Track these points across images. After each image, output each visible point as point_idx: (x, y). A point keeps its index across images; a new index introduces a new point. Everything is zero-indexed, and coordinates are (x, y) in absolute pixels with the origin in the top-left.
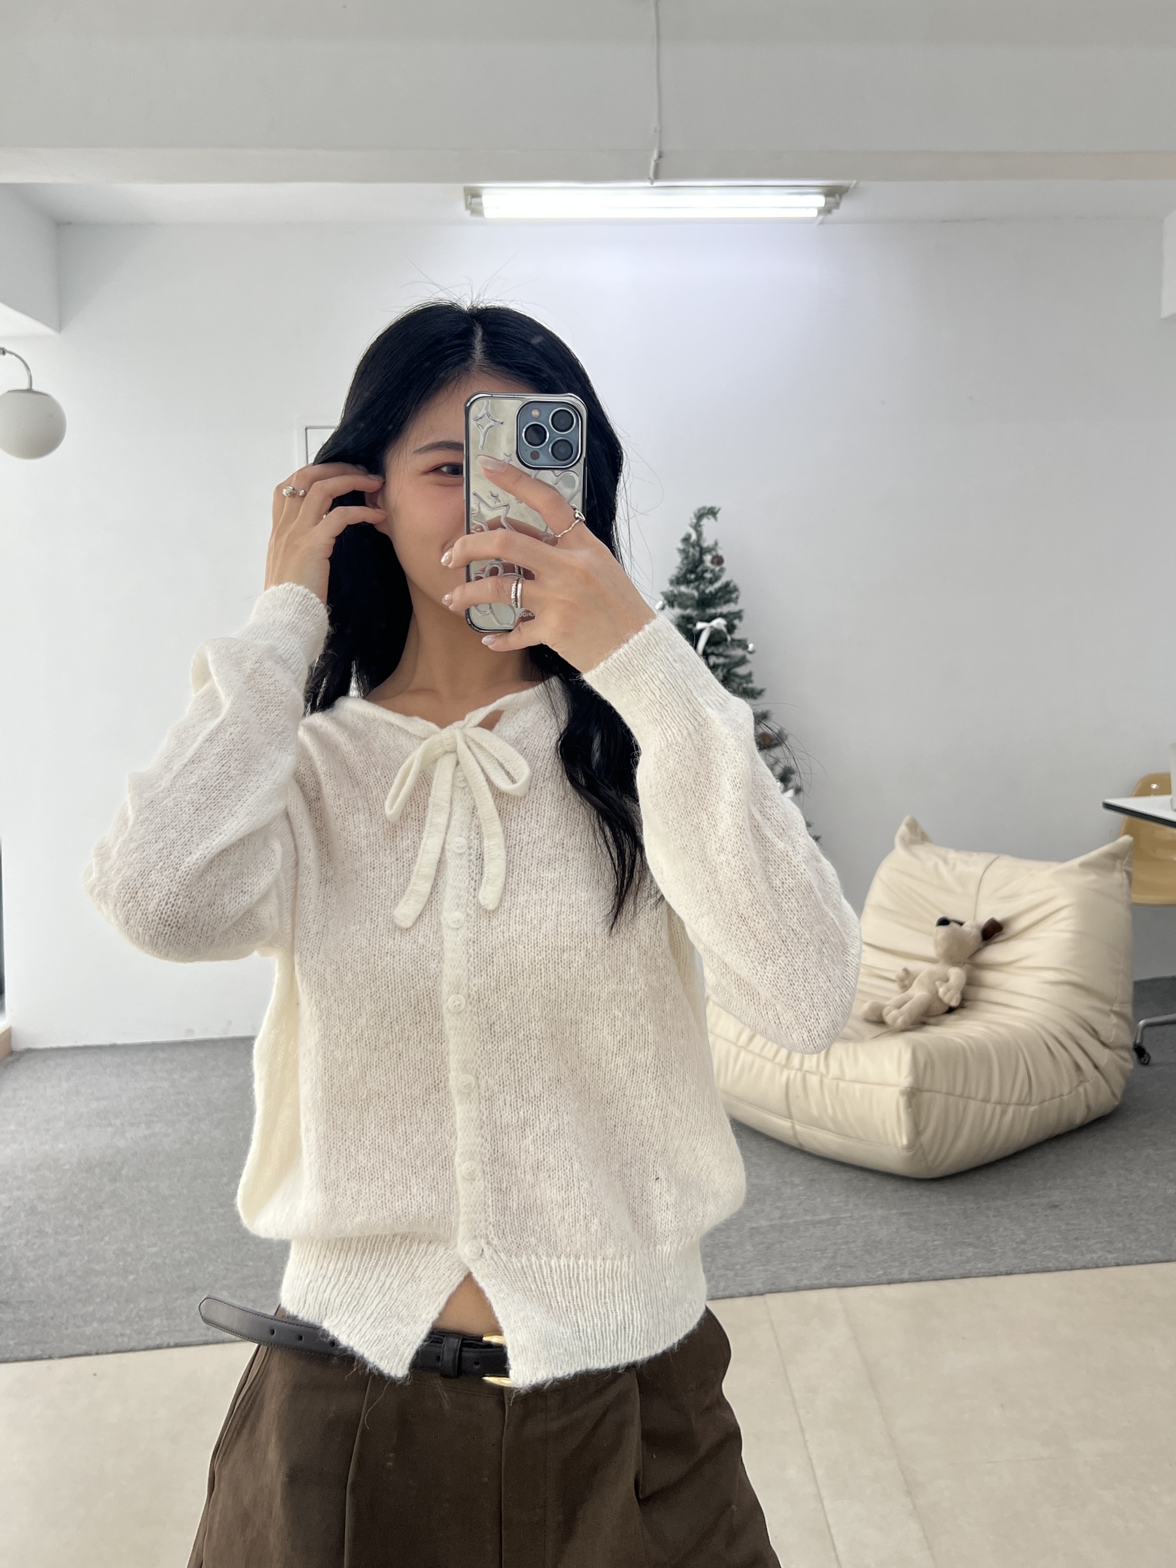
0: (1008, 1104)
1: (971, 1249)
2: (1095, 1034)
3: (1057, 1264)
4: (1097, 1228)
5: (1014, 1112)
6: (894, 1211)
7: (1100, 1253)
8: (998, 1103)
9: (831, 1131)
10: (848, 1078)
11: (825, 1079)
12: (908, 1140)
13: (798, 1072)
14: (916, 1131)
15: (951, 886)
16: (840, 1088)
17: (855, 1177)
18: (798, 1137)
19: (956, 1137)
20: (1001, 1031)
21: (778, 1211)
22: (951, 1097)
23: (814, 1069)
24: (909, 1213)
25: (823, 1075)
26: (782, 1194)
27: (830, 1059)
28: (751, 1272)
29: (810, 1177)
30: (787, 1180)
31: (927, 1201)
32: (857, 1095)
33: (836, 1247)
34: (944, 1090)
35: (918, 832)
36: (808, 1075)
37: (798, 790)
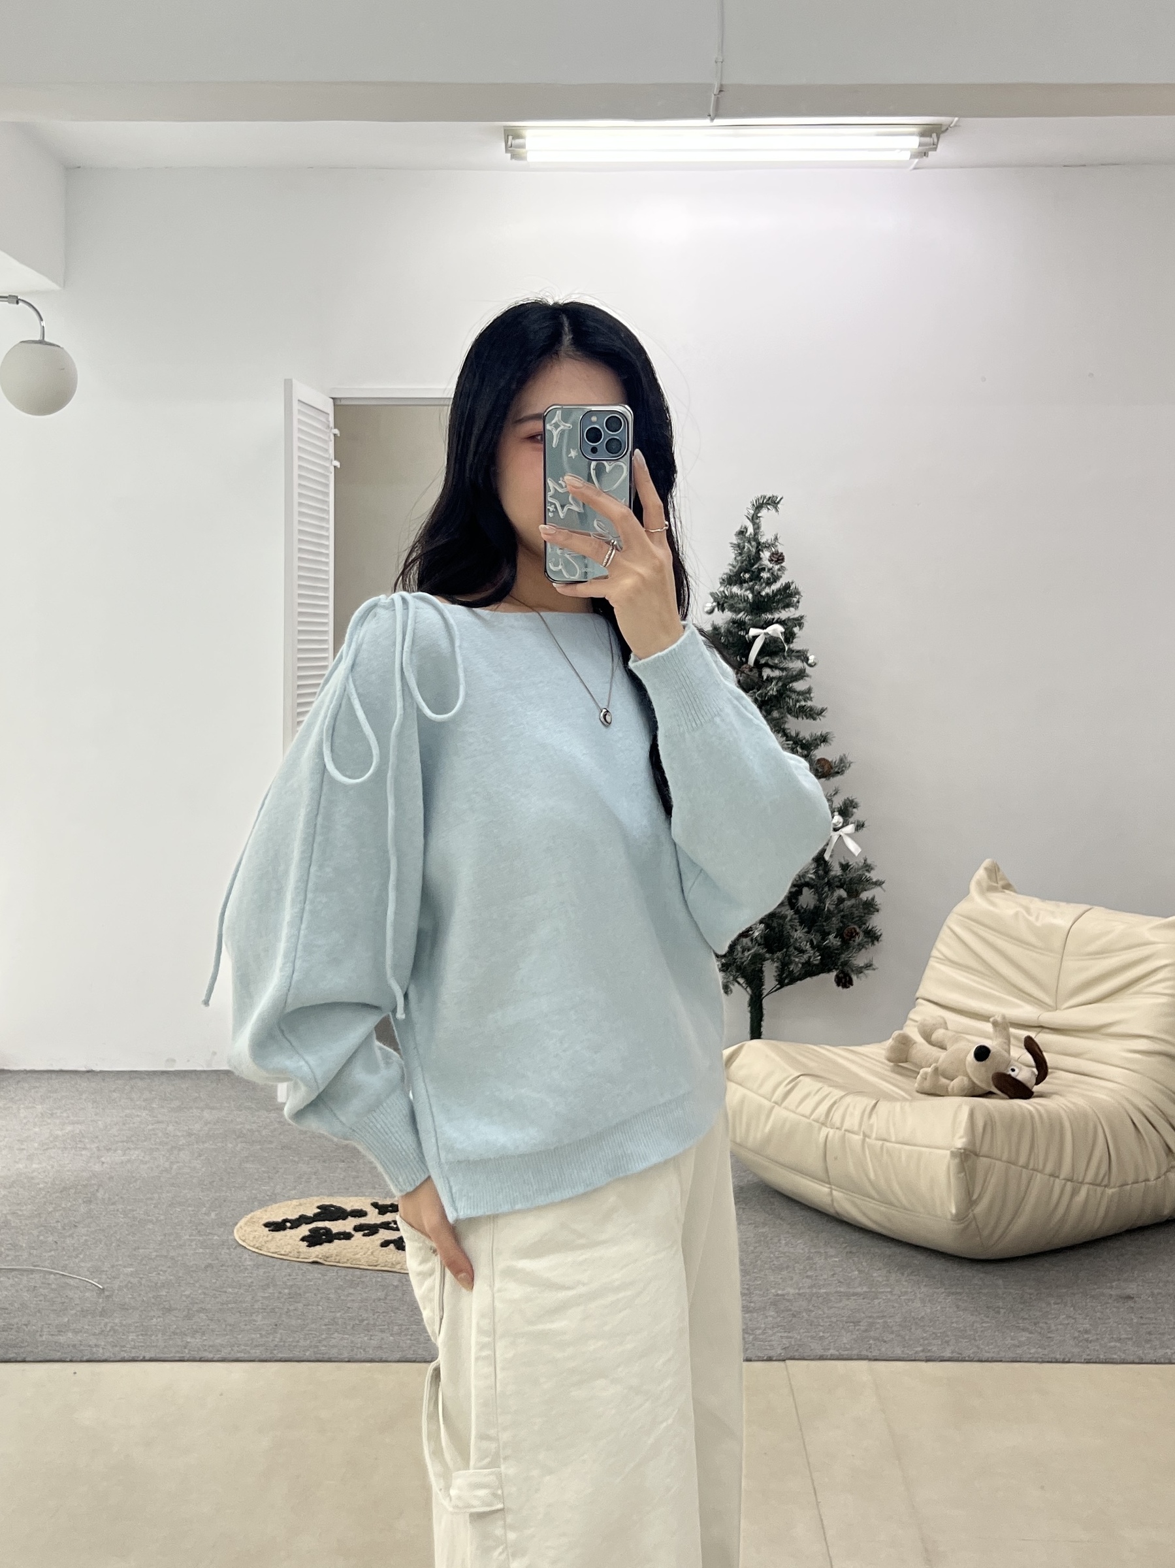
0: (1082, 1183)
1: (1027, 1335)
5: (1089, 1194)
6: (942, 1290)
8: (1070, 1180)
9: (874, 1199)
10: (893, 1139)
11: (867, 1140)
12: (957, 1209)
13: (838, 1131)
14: (969, 1200)
15: (1033, 940)
16: (885, 1150)
17: (900, 1253)
18: (835, 1204)
19: (1016, 1214)
20: (1081, 1102)
21: (809, 1281)
22: (1013, 1167)
23: (856, 1128)
24: (957, 1293)
25: (865, 1136)
26: (815, 1264)
27: (874, 1116)
28: (773, 1338)
29: (848, 1249)
30: (822, 1250)
31: (980, 1283)
32: (903, 1158)
33: (871, 1320)
34: (1005, 1158)
35: (998, 878)
36: (848, 1134)
37: (860, 826)
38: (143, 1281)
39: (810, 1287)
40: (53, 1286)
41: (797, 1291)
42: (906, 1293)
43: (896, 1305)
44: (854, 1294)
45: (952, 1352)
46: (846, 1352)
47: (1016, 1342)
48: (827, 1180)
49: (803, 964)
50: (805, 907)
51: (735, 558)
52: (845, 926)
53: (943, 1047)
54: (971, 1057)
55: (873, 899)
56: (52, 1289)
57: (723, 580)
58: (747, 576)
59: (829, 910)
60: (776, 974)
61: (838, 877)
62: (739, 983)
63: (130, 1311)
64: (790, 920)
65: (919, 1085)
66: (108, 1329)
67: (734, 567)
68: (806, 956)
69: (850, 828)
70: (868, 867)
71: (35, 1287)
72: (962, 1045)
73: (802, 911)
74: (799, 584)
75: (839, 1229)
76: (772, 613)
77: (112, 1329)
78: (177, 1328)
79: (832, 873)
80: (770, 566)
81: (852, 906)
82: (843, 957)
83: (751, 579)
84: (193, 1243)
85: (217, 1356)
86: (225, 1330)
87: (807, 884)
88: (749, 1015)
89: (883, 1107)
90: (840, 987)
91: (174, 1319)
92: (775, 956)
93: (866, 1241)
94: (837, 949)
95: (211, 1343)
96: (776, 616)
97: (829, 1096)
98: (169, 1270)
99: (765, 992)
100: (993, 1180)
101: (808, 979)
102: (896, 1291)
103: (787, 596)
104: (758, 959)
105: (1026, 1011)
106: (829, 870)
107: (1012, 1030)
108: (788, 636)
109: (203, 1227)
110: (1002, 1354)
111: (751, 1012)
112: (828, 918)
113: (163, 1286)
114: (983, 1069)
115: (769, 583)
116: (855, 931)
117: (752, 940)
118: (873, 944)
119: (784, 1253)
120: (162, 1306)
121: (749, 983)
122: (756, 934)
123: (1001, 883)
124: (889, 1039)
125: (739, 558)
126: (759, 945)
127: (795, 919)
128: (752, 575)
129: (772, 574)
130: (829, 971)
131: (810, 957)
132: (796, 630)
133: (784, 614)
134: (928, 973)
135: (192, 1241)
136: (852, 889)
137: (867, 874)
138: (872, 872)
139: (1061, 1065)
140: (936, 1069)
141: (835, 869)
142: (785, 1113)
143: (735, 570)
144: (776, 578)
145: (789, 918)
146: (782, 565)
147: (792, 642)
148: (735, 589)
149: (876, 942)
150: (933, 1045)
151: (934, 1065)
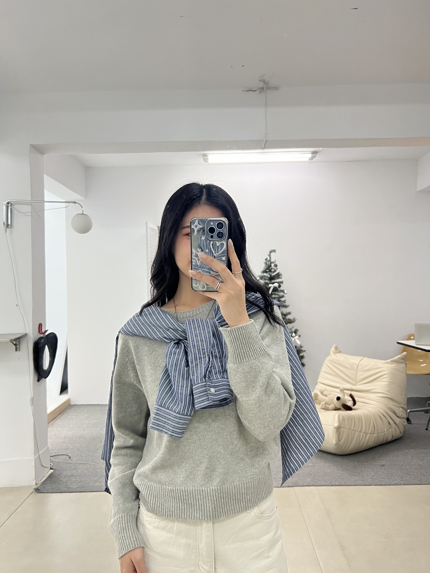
0: (368, 433)
1: (357, 477)
2: (395, 413)
3: (385, 483)
4: (397, 473)
5: (369, 436)
6: (332, 464)
7: (399, 481)
8: (364, 433)
12: (336, 442)
14: (339, 440)
15: (348, 366)
20: (365, 411)
22: (350, 430)
24: (337, 465)
31: (342, 462)
34: (348, 428)
47: (355, 480)
54: (335, 399)
57: (262, 272)
67: (264, 268)
69: (297, 337)
72: (332, 396)
76: (275, 280)
80: (274, 267)
83: (269, 271)
100: (345, 434)
103: (278, 276)
105: (348, 386)
107: (345, 391)
108: (279, 286)
114: (339, 403)
123: (338, 351)
125: (266, 266)
132: (281, 284)
133: (278, 281)
134: (320, 375)
138: (303, 348)
139: (359, 401)
144: (275, 271)
146: (277, 267)
148: (265, 274)
150: (324, 396)
151: (325, 402)
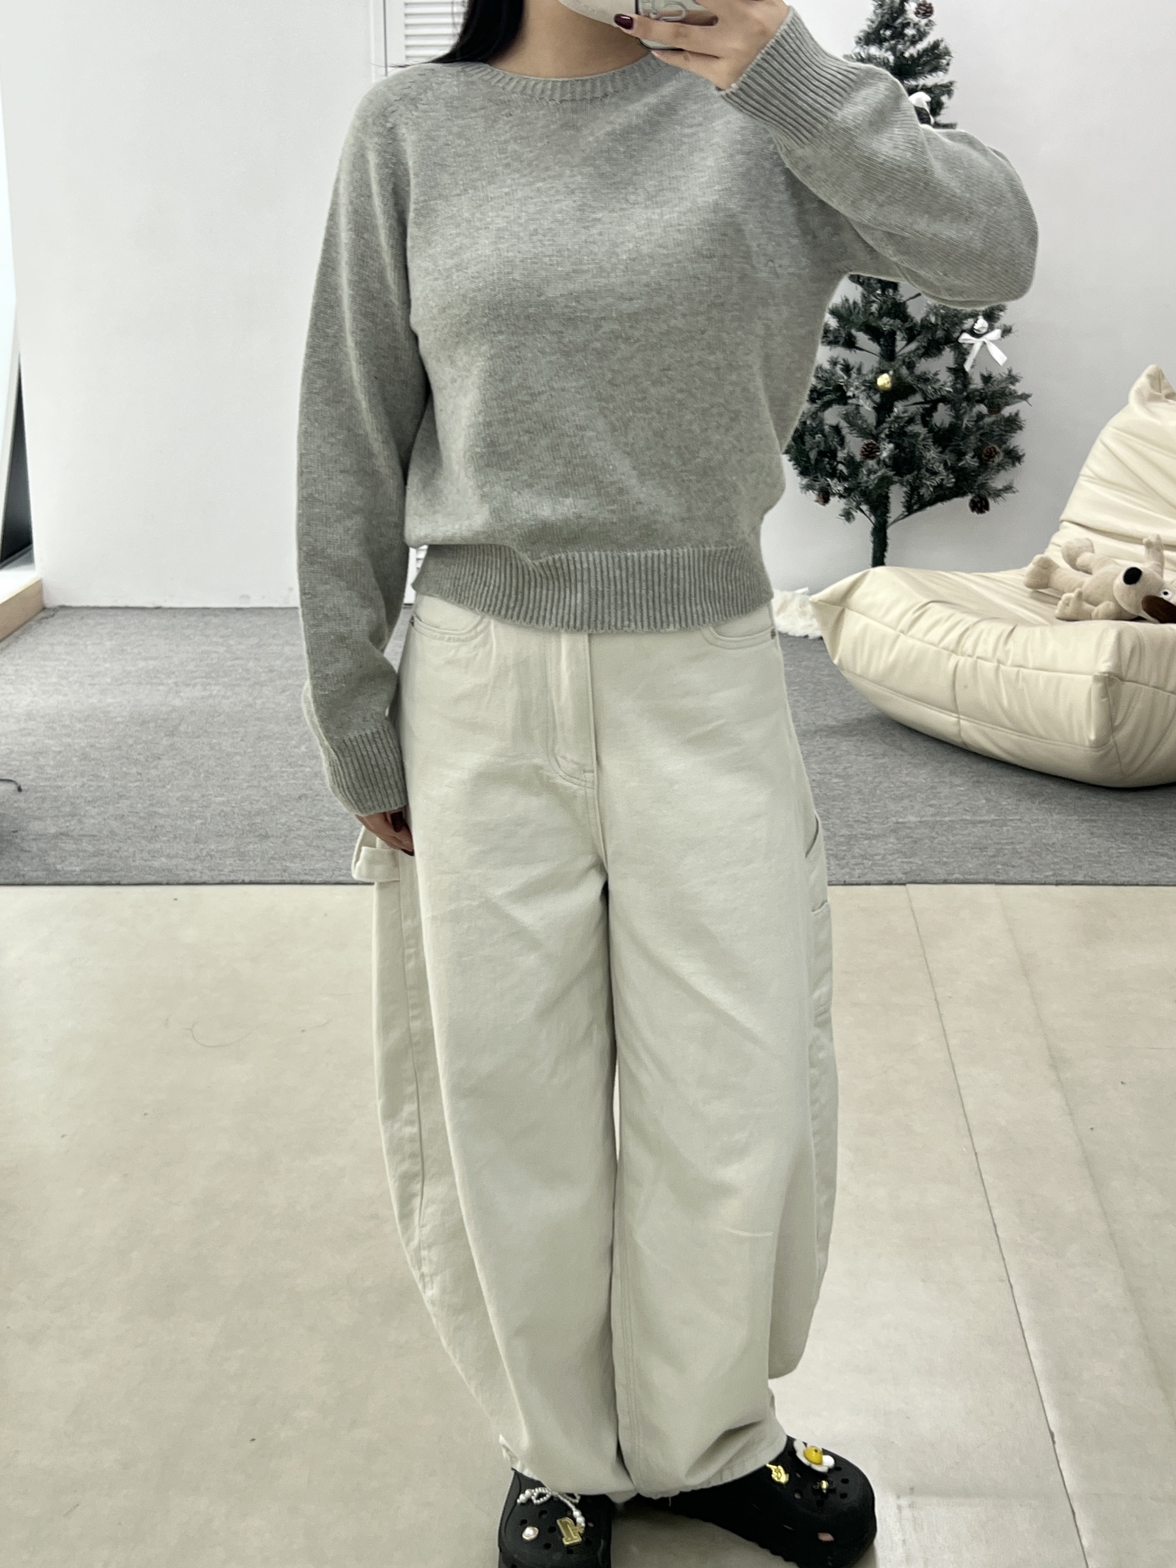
1: (1166, 860)
6: (1075, 818)
9: (1006, 728)
10: (1031, 665)
11: (1002, 666)
12: (1097, 735)
13: (969, 658)
14: (1110, 725)
16: (1020, 679)
17: (1032, 783)
18: (962, 734)
19: (1159, 742)
21: (932, 810)
22: (1160, 691)
23: (990, 654)
24: (1092, 821)
25: (999, 662)
26: (940, 793)
27: (1011, 643)
28: (893, 863)
29: (975, 779)
30: (947, 780)
31: (1117, 810)
32: (1041, 684)
33: (999, 846)
34: (1152, 683)
35: (1163, 385)
36: (979, 660)
37: (1006, 331)
38: (236, 810)
39: (932, 815)
40: (142, 814)
41: (919, 819)
42: (1037, 820)
43: (1025, 832)
44: (981, 822)
45: (1085, 876)
46: (969, 877)
47: (1154, 867)
48: (955, 710)
49: (935, 487)
50: (938, 425)
51: (874, 12)
52: (984, 444)
53: (1088, 572)
54: (1120, 580)
55: (1017, 414)
56: (141, 818)
57: (860, 39)
58: (888, 33)
59: (967, 427)
60: (904, 500)
61: (977, 390)
62: (862, 511)
63: (225, 838)
64: (924, 440)
65: (1061, 611)
66: (204, 853)
67: (873, 22)
68: (938, 479)
69: (996, 334)
70: (1012, 379)
71: (123, 816)
72: (1109, 568)
73: (936, 429)
74: (949, 42)
75: (965, 760)
76: (915, 79)
77: (208, 854)
78: (275, 854)
79: (972, 387)
80: (916, 19)
81: (993, 423)
82: (980, 479)
83: (892, 37)
84: (285, 775)
85: (319, 880)
86: (324, 855)
87: (944, 399)
88: (871, 545)
89: (1021, 633)
90: (975, 513)
91: (271, 845)
92: (905, 478)
93: (996, 771)
94: (974, 471)
95: (312, 867)
96: (921, 82)
97: (962, 623)
98: (262, 800)
99: (890, 520)
100: (1139, 706)
101: (939, 505)
102: (1027, 819)
103: (935, 57)
104: (885, 482)
106: (970, 384)
107: (1167, 553)
108: (934, 106)
109: (294, 759)
110: (1140, 878)
111: (874, 542)
112: (965, 437)
113: (258, 814)
114: (1133, 592)
115: (914, 42)
116: (995, 451)
117: (878, 463)
118: (1014, 465)
119: (905, 783)
120: (257, 834)
121: (873, 510)
122: (885, 454)
123: (1165, 392)
124: (1026, 565)
125: (879, 11)
126: (887, 466)
127: (929, 438)
128: (893, 33)
129: (918, 30)
130: (963, 494)
131: (942, 480)
132: (944, 99)
133: (930, 80)
134: (1076, 493)
135: (283, 772)
136: (992, 403)
137: (1012, 387)
138: (1017, 384)
140: (1080, 595)
141: (975, 382)
142: (911, 642)
143: (874, 26)
144: (921, 35)
145: (922, 437)
146: (930, 18)
147: (939, 114)
148: (874, 50)
149: (1017, 464)
150: (1078, 570)
151: (1077, 590)
